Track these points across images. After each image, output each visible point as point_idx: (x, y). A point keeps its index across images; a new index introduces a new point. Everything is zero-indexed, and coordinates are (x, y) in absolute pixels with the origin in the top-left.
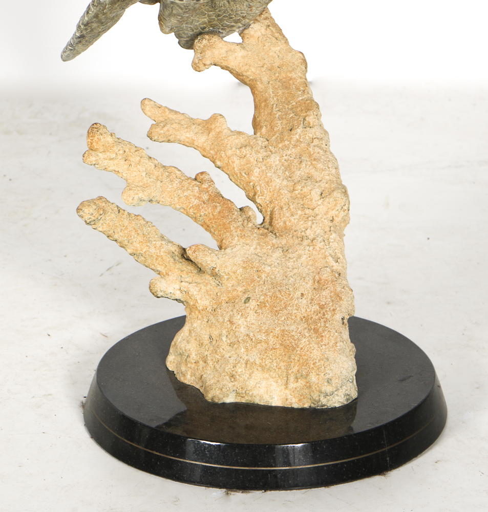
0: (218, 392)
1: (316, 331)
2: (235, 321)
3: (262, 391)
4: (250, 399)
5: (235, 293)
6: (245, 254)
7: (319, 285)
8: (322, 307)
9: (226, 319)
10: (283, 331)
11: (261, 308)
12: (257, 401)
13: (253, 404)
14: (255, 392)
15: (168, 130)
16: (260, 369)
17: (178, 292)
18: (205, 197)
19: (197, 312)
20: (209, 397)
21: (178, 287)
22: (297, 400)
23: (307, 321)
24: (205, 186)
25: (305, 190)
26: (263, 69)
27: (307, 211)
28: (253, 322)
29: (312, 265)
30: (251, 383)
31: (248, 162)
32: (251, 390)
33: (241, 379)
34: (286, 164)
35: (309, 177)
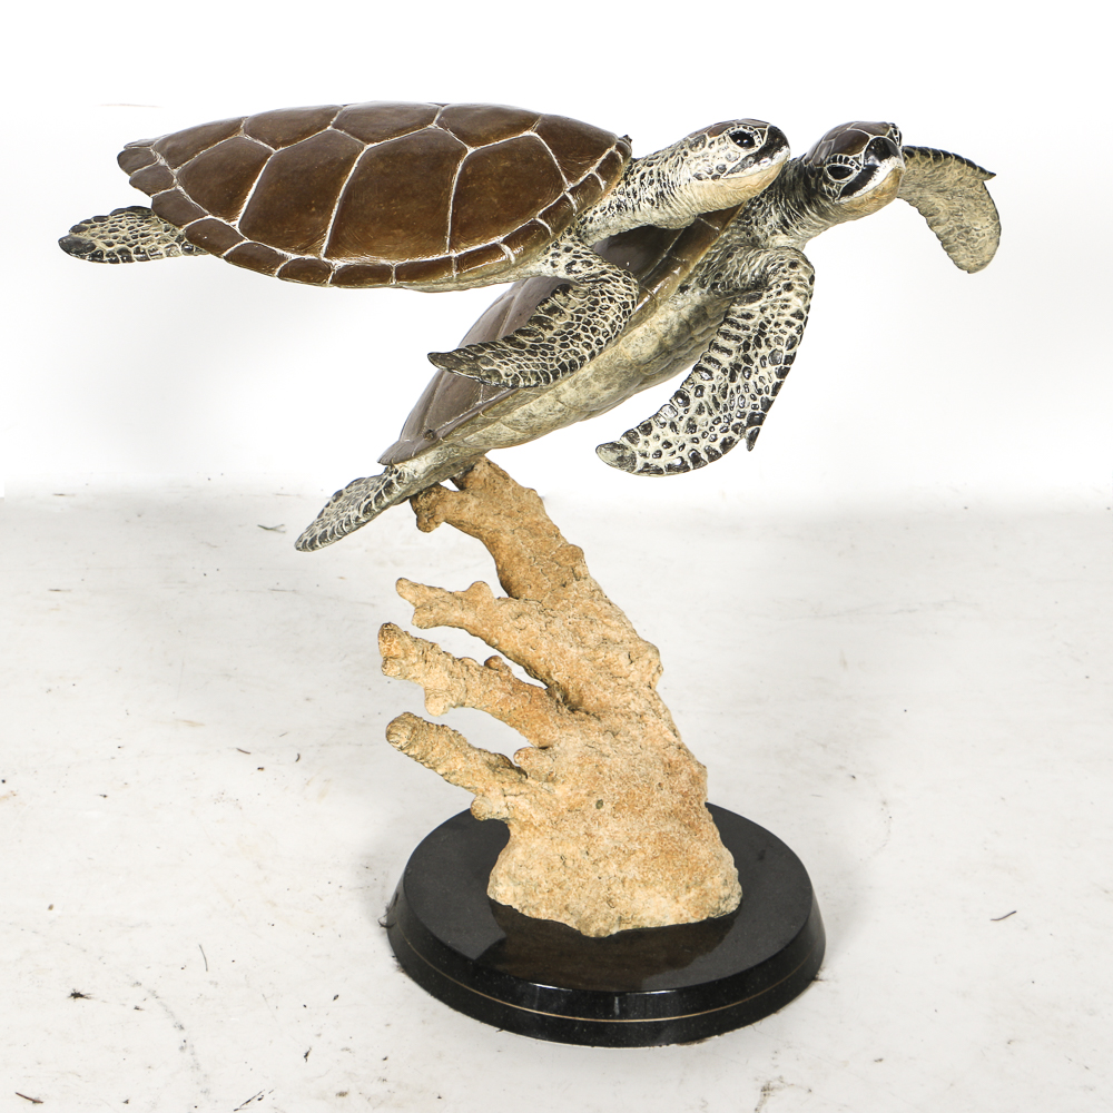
0: (601, 924)
1: (691, 825)
2: (594, 833)
3: (652, 912)
4: (638, 923)
5: (578, 798)
6: (575, 748)
7: (671, 769)
8: (685, 795)
9: (582, 832)
10: (660, 833)
11: (619, 811)
12: (647, 924)
13: (643, 929)
14: (644, 915)
15: (438, 613)
16: (642, 885)
17: (505, 809)
18: (509, 687)
19: (532, 829)
20: (591, 932)
21: (503, 804)
22: (692, 913)
23: (677, 816)
24: (505, 674)
25: (610, 656)
26: (502, 517)
27: (620, 681)
28: (616, 829)
29: (651, 746)
30: (638, 905)
31: (531, 634)
32: (639, 913)
33: (623, 902)
34: (572, 627)
35: (605, 640)
